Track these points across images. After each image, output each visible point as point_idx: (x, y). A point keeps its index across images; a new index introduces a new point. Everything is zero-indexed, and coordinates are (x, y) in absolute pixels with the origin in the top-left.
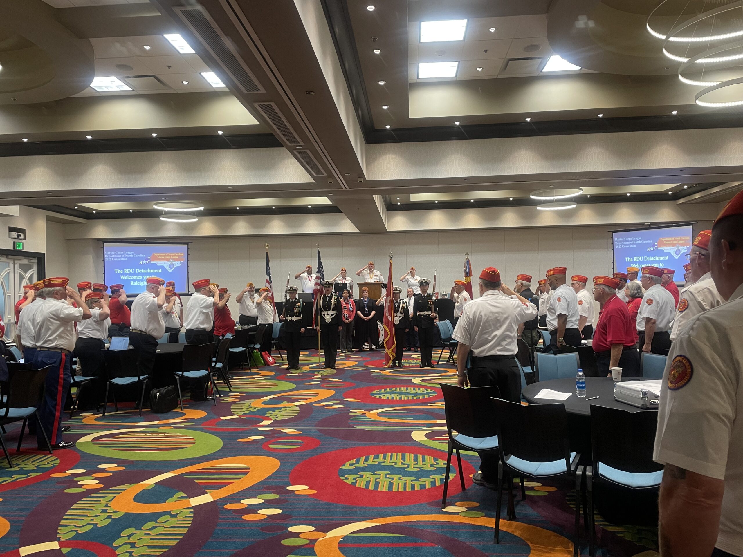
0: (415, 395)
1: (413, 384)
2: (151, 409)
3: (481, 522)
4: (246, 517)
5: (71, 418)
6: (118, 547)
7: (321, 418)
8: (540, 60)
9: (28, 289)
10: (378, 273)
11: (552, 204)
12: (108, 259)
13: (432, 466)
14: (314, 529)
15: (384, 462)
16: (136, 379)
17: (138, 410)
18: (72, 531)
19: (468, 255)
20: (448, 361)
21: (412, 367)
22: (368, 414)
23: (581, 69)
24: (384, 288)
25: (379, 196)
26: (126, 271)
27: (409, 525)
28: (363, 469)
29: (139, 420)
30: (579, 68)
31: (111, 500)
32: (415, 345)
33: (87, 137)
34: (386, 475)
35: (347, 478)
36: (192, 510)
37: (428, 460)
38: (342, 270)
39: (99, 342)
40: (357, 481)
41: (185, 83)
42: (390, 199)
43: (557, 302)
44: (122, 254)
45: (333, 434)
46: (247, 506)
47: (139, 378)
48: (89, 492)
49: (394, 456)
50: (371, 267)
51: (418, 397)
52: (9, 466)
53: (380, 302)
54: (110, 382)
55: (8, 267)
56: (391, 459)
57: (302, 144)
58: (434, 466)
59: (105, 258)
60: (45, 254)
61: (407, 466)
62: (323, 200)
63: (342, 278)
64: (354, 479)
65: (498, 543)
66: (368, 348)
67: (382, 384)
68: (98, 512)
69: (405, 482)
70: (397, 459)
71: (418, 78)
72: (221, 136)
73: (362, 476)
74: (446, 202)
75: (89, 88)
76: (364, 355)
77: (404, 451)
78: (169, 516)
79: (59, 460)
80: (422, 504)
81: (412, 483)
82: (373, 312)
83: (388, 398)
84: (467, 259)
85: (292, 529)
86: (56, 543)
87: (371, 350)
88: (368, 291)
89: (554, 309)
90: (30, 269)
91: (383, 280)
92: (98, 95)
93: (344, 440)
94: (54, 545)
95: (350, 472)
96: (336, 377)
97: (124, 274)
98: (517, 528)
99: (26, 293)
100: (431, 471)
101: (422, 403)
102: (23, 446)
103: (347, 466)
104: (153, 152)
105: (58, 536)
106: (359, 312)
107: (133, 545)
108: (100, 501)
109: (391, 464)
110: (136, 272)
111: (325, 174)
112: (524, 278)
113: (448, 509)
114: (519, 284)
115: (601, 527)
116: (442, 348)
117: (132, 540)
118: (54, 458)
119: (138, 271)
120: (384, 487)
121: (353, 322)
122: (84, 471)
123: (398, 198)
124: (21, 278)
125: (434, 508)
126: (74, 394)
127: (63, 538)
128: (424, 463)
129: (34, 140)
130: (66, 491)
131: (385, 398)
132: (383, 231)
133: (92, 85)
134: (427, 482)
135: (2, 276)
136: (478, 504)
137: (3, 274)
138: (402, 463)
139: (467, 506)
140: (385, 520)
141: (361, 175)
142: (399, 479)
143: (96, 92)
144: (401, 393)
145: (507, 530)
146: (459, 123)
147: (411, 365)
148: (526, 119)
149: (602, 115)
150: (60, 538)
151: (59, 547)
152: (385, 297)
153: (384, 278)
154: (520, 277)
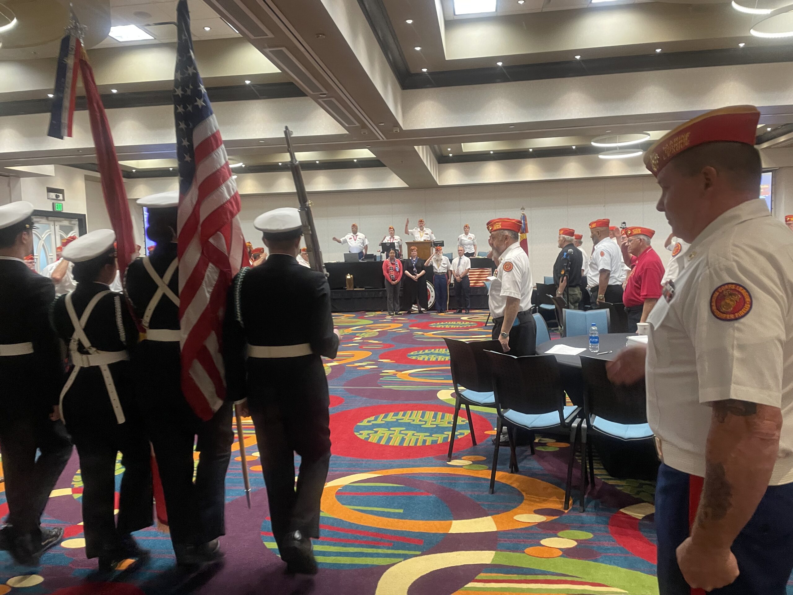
3: (482, 474)
4: (254, 468)
7: (352, 378)
10: (428, 231)
11: (616, 151)
13: (449, 423)
15: (403, 419)
19: (524, 209)
21: (459, 328)
22: (399, 374)
24: (434, 247)
25: (424, 146)
27: (410, 477)
28: (379, 426)
32: (466, 306)
33: (112, 90)
34: (401, 431)
35: (361, 434)
38: (390, 228)
40: (370, 436)
41: (207, 29)
42: (440, 150)
43: (600, 256)
45: (359, 393)
49: (415, 413)
50: (421, 225)
53: (429, 262)
55: (49, 229)
56: (410, 417)
57: (325, 92)
60: (85, 215)
61: (424, 423)
62: (365, 153)
63: (390, 237)
64: (368, 434)
65: (493, 493)
66: (417, 310)
67: (421, 346)
69: (418, 437)
70: (416, 417)
71: (455, 14)
72: (249, 86)
73: (376, 432)
74: (502, 151)
75: (108, 38)
76: (412, 317)
77: (425, 408)
80: (428, 458)
81: (424, 438)
82: (422, 272)
83: (424, 359)
84: (523, 214)
86: (70, 489)
87: (420, 312)
88: (417, 251)
89: (596, 264)
90: (72, 230)
91: (434, 238)
92: (121, 45)
93: (368, 399)
94: (67, 492)
95: (365, 428)
96: (378, 339)
98: (517, 480)
101: (447, 364)
103: (365, 423)
105: (73, 483)
106: (407, 272)
109: (409, 421)
111: (358, 124)
112: (566, 232)
113: (454, 462)
114: (561, 238)
115: (603, 480)
120: (395, 442)
121: (400, 283)
123: (449, 149)
125: (440, 462)
127: (77, 485)
128: (442, 420)
131: (421, 359)
132: (433, 186)
133: (110, 34)
134: (440, 438)
135: (42, 238)
136: (485, 458)
137: (44, 236)
138: (420, 421)
139: (473, 460)
140: (387, 472)
141: (396, 124)
142: (413, 435)
143: (117, 42)
144: (439, 354)
145: (503, 481)
146: (502, 63)
147: (457, 327)
148: (576, 57)
149: (660, 50)
150: (74, 485)
151: (71, 493)
152: (434, 257)
153: (435, 236)
154: (562, 231)
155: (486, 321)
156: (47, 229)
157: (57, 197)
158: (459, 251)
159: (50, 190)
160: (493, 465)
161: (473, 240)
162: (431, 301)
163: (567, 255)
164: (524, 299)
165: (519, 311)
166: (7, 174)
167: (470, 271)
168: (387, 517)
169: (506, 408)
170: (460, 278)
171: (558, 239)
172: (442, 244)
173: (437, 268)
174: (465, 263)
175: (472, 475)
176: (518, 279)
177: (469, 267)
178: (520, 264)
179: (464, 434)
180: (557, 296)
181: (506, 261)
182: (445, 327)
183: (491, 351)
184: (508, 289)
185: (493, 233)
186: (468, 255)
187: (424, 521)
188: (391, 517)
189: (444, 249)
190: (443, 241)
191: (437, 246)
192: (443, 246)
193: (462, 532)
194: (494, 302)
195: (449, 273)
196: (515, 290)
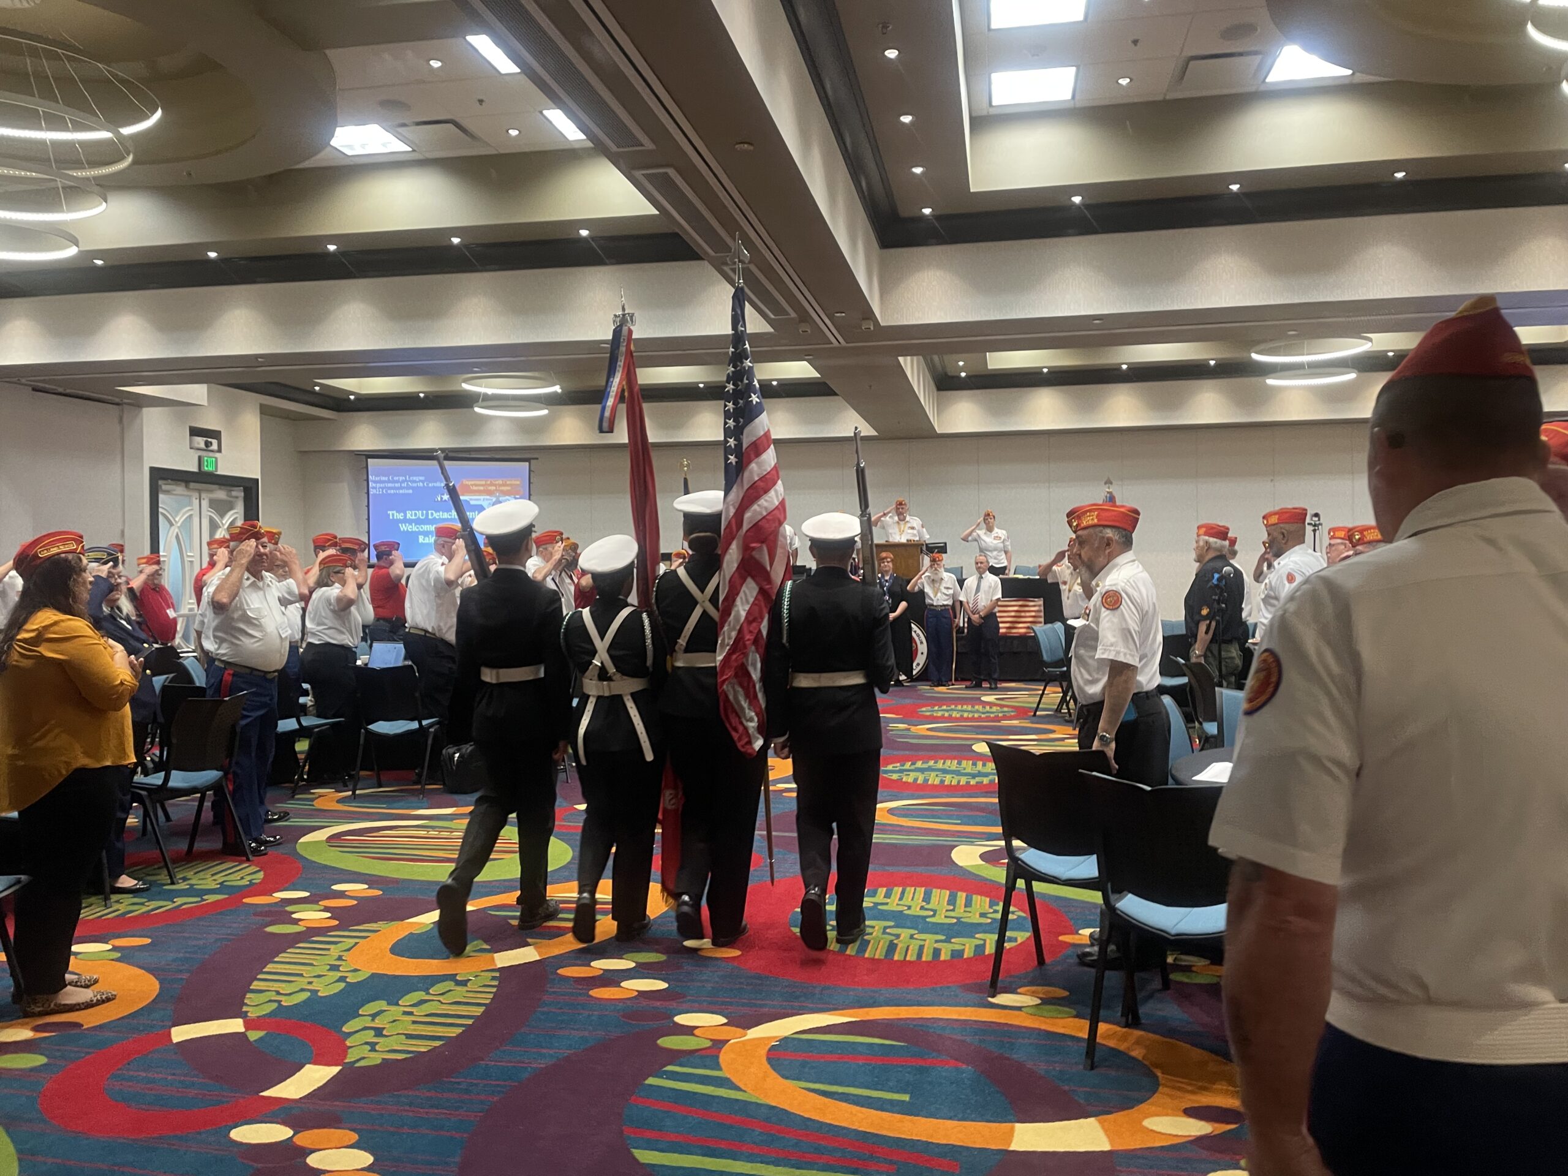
0: (974, 776)
1: (974, 754)
2: (444, 784)
3: (1064, 1027)
4: (598, 993)
5: (293, 797)
6: (350, 1034)
8: (1258, 58)
9: (216, 546)
10: (915, 521)
11: (1301, 372)
12: (374, 491)
13: (982, 915)
14: (725, 1021)
15: (887, 904)
16: (415, 725)
17: (419, 787)
18: (271, 1001)
19: (1111, 483)
20: (1058, 710)
21: (979, 719)
23: (1353, 74)
24: (927, 554)
25: (915, 358)
26: (410, 515)
27: (915, 1026)
29: (419, 805)
30: (1350, 72)
31: (349, 950)
32: (990, 675)
33: (328, 246)
34: (885, 928)
36: (497, 974)
37: (976, 904)
39: (348, 653)
41: (514, 133)
42: (944, 367)
43: (1286, 582)
44: (403, 482)
46: (602, 972)
47: (420, 724)
48: (312, 932)
49: (910, 892)
50: (900, 510)
51: (978, 779)
52: (169, 881)
53: (916, 584)
54: (367, 730)
55: (189, 506)
56: (901, 899)
58: (989, 915)
59: (371, 490)
60: (257, 480)
61: (932, 913)
62: (800, 370)
65: (1093, 1068)
67: (907, 752)
68: (323, 970)
69: (922, 943)
70: (912, 899)
71: (991, 105)
72: (585, 239)
74: (1066, 369)
75: (328, 149)
77: (929, 883)
78: (453, 983)
79: (262, 873)
80: (948, 987)
81: (936, 945)
82: (903, 605)
83: (916, 779)
84: (1108, 492)
85: (681, 1019)
86: (240, 1021)
87: (899, 683)
88: (892, 561)
89: (1276, 598)
90: (231, 509)
91: (927, 537)
92: (348, 162)
94: (235, 1025)
97: (405, 521)
98: (1138, 1042)
99: (212, 556)
100: (980, 924)
101: (986, 792)
102: (200, 845)
104: (454, 275)
105: (245, 1009)
107: (379, 1032)
108: (329, 949)
109: (900, 908)
110: (430, 517)
111: (793, 315)
112: (1211, 531)
113: (1002, 999)
114: (1201, 543)
116: (1044, 684)
117: (378, 1023)
118: (253, 869)
119: (432, 514)
120: (876, 951)
122: (307, 894)
123: (961, 364)
124: (214, 526)
125: (973, 996)
126: (301, 752)
127: (253, 1013)
128: (968, 909)
129: (229, 256)
130: (270, 929)
131: (910, 780)
132: (928, 435)
133: (334, 142)
134: (967, 945)
135: (176, 522)
136: (1066, 993)
137: (180, 519)
138: (922, 908)
139: (1041, 996)
140: (867, 1013)
141: (869, 314)
142: (912, 937)
143: (343, 156)
144: (945, 771)
145: (1111, 1044)
146: (1080, 198)
147: (976, 715)
148: (1231, 187)
149: (1404, 174)
150: (247, 1012)
151: (242, 1030)
152: (927, 574)
153: (929, 533)
154: (1204, 530)
155: (1035, 706)
156: (186, 507)
157: (208, 444)
158: (977, 563)
159: (195, 432)
160: (1093, 1011)
161: (1003, 542)
162: (920, 662)
163: (1219, 580)
164: (1145, 665)
165: (1136, 691)
166: (117, 400)
167: (999, 603)
168: (877, 1109)
169: (1120, 890)
170: (981, 617)
171: (1195, 545)
172: (943, 549)
173: (932, 596)
174: (990, 587)
175: (1043, 1027)
176: (1134, 626)
177: (1000, 595)
178: (1135, 594)
179: (1015, 940)
180: (1193, 660)
181: (1107, 588)
182: (950, 716)
183: (1094, 773)
184: (1112, 645)
185: (1079, 533)
186: (994, 571)
187: (956, 1123)
188: (882, 1110)
189: (947, 559)
190: (945, 544)
191: (932, 552)
192: (946, 552)
193: (1039, 1149)
194: (1083, 670)
195: (957, 606)
196: (1128, 647)
